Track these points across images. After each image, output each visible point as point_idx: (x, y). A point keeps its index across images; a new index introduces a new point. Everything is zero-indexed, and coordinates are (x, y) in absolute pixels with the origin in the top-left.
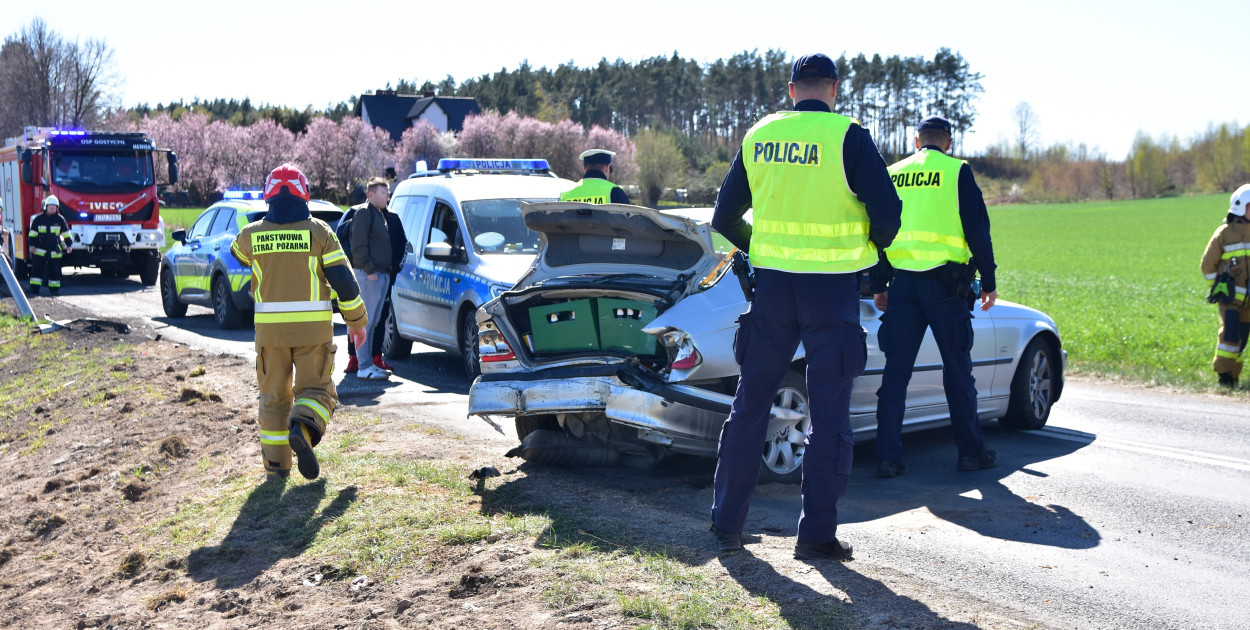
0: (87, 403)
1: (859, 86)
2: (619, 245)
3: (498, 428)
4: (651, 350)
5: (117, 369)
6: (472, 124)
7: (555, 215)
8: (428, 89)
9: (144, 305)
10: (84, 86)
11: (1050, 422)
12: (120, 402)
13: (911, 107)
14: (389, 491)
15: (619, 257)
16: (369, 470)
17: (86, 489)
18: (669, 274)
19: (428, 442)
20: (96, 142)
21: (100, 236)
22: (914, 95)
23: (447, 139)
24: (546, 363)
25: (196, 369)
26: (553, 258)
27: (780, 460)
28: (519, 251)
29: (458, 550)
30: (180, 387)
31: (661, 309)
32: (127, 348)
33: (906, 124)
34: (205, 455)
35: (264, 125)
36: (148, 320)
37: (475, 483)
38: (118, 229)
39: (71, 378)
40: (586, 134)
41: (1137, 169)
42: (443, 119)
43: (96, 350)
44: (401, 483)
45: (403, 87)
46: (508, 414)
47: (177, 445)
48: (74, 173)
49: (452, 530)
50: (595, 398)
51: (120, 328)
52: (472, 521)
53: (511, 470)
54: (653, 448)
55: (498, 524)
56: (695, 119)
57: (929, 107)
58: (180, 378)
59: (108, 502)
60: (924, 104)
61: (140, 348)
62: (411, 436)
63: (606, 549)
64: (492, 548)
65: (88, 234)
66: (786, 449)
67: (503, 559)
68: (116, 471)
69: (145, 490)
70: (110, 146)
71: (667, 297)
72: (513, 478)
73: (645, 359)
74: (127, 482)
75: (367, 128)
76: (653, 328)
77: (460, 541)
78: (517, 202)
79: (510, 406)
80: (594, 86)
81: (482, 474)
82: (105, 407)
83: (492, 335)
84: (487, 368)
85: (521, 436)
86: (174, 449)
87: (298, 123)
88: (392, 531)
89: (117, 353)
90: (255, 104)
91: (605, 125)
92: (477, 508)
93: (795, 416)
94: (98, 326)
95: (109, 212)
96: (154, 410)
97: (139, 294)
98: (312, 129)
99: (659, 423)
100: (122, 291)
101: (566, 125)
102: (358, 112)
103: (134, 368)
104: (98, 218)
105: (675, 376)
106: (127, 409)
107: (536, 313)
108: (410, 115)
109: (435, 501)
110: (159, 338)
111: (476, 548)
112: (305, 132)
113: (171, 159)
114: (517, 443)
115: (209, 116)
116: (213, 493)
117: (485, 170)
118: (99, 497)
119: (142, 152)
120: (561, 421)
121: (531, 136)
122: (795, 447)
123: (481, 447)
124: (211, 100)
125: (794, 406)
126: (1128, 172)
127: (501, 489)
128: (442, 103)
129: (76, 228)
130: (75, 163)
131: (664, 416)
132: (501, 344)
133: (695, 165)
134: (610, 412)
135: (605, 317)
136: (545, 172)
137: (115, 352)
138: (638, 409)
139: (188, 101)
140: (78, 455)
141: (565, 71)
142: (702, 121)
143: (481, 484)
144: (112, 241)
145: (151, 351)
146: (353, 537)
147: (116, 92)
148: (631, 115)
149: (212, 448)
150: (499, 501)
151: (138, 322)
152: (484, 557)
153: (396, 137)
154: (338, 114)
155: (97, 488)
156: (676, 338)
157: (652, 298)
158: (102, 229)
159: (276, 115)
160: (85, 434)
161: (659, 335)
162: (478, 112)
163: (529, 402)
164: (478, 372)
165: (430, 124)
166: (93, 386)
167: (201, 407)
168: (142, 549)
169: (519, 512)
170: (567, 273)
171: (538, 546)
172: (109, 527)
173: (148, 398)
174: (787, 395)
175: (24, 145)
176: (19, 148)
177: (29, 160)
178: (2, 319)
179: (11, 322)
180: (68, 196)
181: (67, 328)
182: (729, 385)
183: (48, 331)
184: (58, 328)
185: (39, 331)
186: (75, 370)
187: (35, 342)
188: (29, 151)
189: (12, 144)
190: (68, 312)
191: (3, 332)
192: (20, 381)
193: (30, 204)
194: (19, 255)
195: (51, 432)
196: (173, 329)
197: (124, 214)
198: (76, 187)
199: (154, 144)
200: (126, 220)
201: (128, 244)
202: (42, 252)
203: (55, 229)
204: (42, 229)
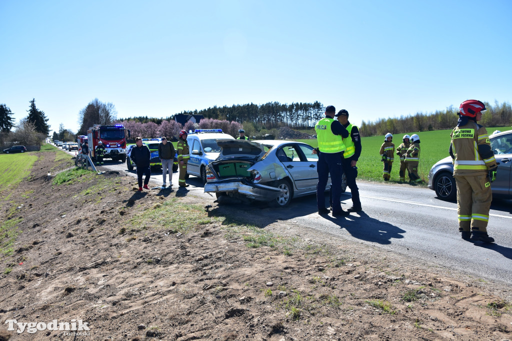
0: (110, 191)
2: (241, 150)
3: (212, 195)
4: (249, 175)
5: (117, 183)
6: (202, 121)
7: (225, 142)
8: (191, 113)
9: (123, 167)
10: (107, 114)
11: (346, 191)
12: (118, 191)
13: (309, 115)
14: (185, 212)
15: (241, 153)
16: (180, 206)
17: (111, 213)
18: (253, 157)
19: (194, 199)
20: (111, 128)
21: (112, 151)
22: (310, 112)
23: (196, 125)
24: (223, 179)
26: (224, 153)
27: (282, 202)
28: (215, 152)
29: (203, 226)
30: (132, 187)
31: (252, 165)
32: (119, 178)
33: (308, 120)
34: (139, 204)
35: (150, 123)
36: (124, 171)
37: (206, 209)
38: (116, 149)
40: (230, 123)
42: (195, 120)
43: (112, 179)
44: (188, 209)
45: (185, 112)
46: (214, 192)
48: (106, 135)
49: (201, 221)
50: (236, 188)
51: (117, 173)
52: (206, 219)
53: (215, 206)
54: (250, 199)
55: (212, 219)
56: (257, 119)
57: (314, 115)
58: (132, 185)
59: (116, 216)
61: (122, 178)
62: (190, 198)
63: (240, 224)
64: (211, 225)
65: (109, 150)
66: (283, 199)
67: (214, 228)
68: (118, 208)
69: (125, 212)
71: (253, 162)
72: (215, 208)
73: (248, 177)
74: (121, 211)
75: (176, 123)
76: (249, 170)
77: (203, 223)
78: (215, 140)
79: (215, 190)
80: (232, 111)
81: (208, 207)
82: (114, 192)
83: (210, 172)
84: (208, 181)
85: (217, 197)
87: (159, 122)
88: (186, 222)
89: (117, 179)
90: (149, 117)
91: (235, 120)
92: (207, 215)
93: (285, 191)
94: (112, 173)
95: (114, 145)
96: (126, 193)
97: (121, 165)
98: (163, 123)
99: (252, 193)
100: (117, 164)
101: (225, 121)
102: (174, 119)
103: (121, 183)
104: (112, 146)
105: (255, 182)
106: (120, 193)
107: (221, 167)
108: (187, 119)
109: (196, 214)
110: (127, 175)
111: (207, 225)
112: (161, 124)
113: (129, 131)
114: (216, 199)
115: (139, 121)
116: (142, 213)
117: (206, 132)
118: (114, 215)
119: (122, 130)
120: (227, 193)
121: (216, 124)
122: (285, 198)
123: (207, 200)
124: (138, 117)
125: (285, 188)
127: (213, 210)
128: (194, 116)
129: (106, 149)
130: (106, 133)
131: (253, 192)
132: (212, 175)
133: (257, 130)
134: (239, 191)
135: (238, 167)
136: (221, 132)
137: (116, 179)
138: (246, 190)
139: (132, 117)
140: (108, 204)
141: (225, 108)
142: (259, 120)
143: (208, 210)
144: (115, 152)
145: (125, 179)
146: (177, 223)
147: (115, 116)
148: (241, 118)
149: (141, 202)
150: (212, 214)
151: (122, 171)
152: (209, 227)
153: (183, 125)
154: (169, 120)
155: (113, 212)
156: (255, 172)
157: (249, 162)
158: (112, 149)
159: (153, 120)
160: (109, 199)
161: (251, 172)
162: (203, 118)
163: (219, 189)
164: (206, 181)
165: (192, 121)
166: (111, 187)
168: (125, 227)
169: (218, 216)
170: (227, 157)
171: (222, 224)
172: (116, 222)
173: (125, 190)
174: (283, 186)
175: (94, 129)
176: (92, 130)
177: (95, 133)
178: (89, 172)
179: (91, 172)
180: (104, 141)
181: (105, 173)
182: (268, 184)
183: (100, 174)
184: (102, 173)
185: (97, 174)
186: (106, 184)
187: (97, 177)
188: (95, 131)
189: (91, 129)
190: (105, 169)
191: (88, 175)
192: (94, 186)
193: (95, 143)
194: (93, 156)
195: (101, 199)
196: (130, 173)
197: (117, 145)
198: (106, 139)
199: (124, 128)
200: (118, 147)
201: (119, 152)
202: (98, 155)
203: (101, 149)
204: (98, 149)
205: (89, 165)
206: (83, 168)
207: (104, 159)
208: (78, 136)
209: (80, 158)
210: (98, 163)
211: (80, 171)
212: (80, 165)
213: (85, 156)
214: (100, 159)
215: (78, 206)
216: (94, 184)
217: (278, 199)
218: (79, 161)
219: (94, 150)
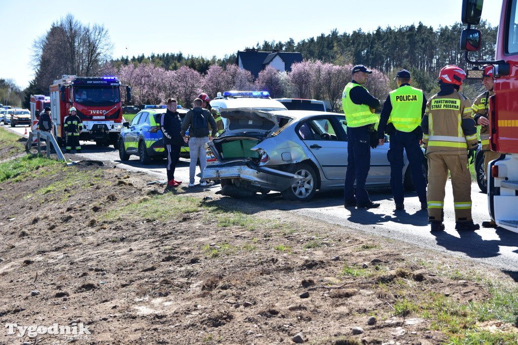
0: (84, 187)
2: (250, 122)
5: (96, 176)
7: (229, 113)
9: (113, 156)
10: (92, 49)
12: (95, 186)
16: (172, 199)
17: (81, 210)
18: (264, 132)
20: (94, 82)
21: (95, 126)
23: (282, 75)
24: (226, 162)
25: (126, 176)
29: (186, 214)
30: (118, 181)
32: (101, 170)
36: (113, 161)
38: (103, 123)
39: (78, 181)
42: (283, 64)
43: (89, 172)
47: (113, 197)
48: (84, 96)
49: (186, 210)
51: (100, 164)
53: (217, 198)
58: (119, 179)
59: (87, 212)
61: (107, 171)
64: (196, 213)
65: (90, 125)
66: (303, 190)
67: (198, 215)
68: (91, 205)
69: (100, 208)
70: (100, 84)
71: (261, 139)
72: (216, 200)
74: (94, 206)
76: (254, 149)
79: (215, 176)
81: (206, 199)
82: (90, 188)
83: (210, 153)
86: (112, 198)
88: (171, 212)
89: (98, 172)
93: (301, 177)
94: (91, 163)
95: (99, 115)
96: (107, 188)
99: (257, 179)
100: (104, 152)
102: (237, 61)
103: (103, 176)
104: (95, 118)
105: (261, 164)
106: (98, 188)
108: (265, 62)
110: (115, 167)
111: (192, 214)
118: (85, 212)
119: (115, 86)
120: (233, 181)
122: (307, 189)
129: (84, 123)
130: (84, 92)
131: (258, 177)
132: (213, 156)
137: (96, 172)
138: (250, 175)
140: (79, 201)
144: (101, 128)
145: (111, 172)
149: (125, 198)
151: (108, 162)
155: (84, 210)
156: (261, 152)
158: (96, 123)
160: (81, 196)
161: (257, 151)
163: (220, 174)
166: (87, 182)
167: (124, 186)
171: (209, 212)
173: (106, 185)
174: (303, 172)
175: (62, 83)
176: (59, 85)
177: (64, 90)
178: (51, 161)
179: (55, 162)
180: (81, 108)
181: (78, 164)
183: (71, 165)
184: (74, 164)
185: (66, 165)
186: (80, 178)
187: (65, 169)
188: (64, 87)
189: (56, 83)
190: (80, 159)
191: (51, 166)
192: (58, 182)
193: (64, 111)
194: (59, 135)
195: (69, 197)
196: (122, 164)
197: (106, 116)
198: (85, 103)
199: (120, 83)
200: (107, 119)
201: (108, 130)
202: (70, 134)
203: (75, 122)
204: (69, 123)
205: (53, 151)
206: (41, 156)
207: (82, 142)
208: (32, 96)
209: (34, 138)
210: (69, 148)
211: (36, 162)
212: (33, 151)
213: (44, 134)
214: (74, 142)
215: (34, 206)
216: (59, 179)
217: (295, 189)
218: (33, 145)
219: (62, 124)
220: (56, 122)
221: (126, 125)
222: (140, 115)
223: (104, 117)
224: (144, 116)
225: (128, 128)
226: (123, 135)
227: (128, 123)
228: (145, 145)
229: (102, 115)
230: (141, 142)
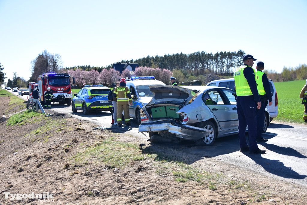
0: (56, 131)
1: (221, 59)
2: (171, 94)
3: (145, 135)
4: (178, 117)
5: (63, 124)
6: (137, 69)
7: (156, 88)
8: (128, 62)
9: (68, 110)
10: (55, 64)
11: (267, 131)
12: (64, 131)
13: (233, 63)
14: (122, 149)
15: (170, 97)
16: (117, 145)
17: (57, 150)
18: (182, 100)
19: (130, 138)
20: (58, 75)
21: (59, 95)
22: (234, 60)
23: (132, 73)
24: (155, 120)
25: (79, 124)
26: (156, 97)
27: (207, 141)
28: (149, 96)
29: (137, 162)
30: (76, 127)
31: (180, 108)
32: (65, 119)
33: (232, 67)
34: (82, 142)
35: (93, 71)
36: (69, 113)
37: (140, 147)
38: (62, 94)
39: (53, 126)
40: (162, 71)
41: (284, 75)
42: (131, 68)
43: (58, 120)
44: (124, 147)
45: (123, 62)
46: (147, 132)
47: (76, 140)
48: (53, 82)
49: (135, 157)
50: (166, 128)
51: (63, 115)
52: (140, 155)
53: (148, 144)
54: (179, 139)
55: (145, 156)
56: (186, 67)
57: (237, 63)
58: (76, 126)
59: (61, 153)
60: (236, 62)
61: (67, 119)
62: (126, 137)
63: (169, 161)
64: (144, 161)
65: (56, 95)
66: (208, 138)
67: (147, 164)
68: (63, 146)
69: (69, 150)
70: (61, 76)
71: (181, 106)
72: (148, 146)
73: (177, 119)
74: (65, 148)
75: (115, 71)
76: (178, 112)
77: (137, 160)
78: (148, 86)
79: (148, 130)
80: (163, 60)
81: (142, 145)
82: (60, 132)
83: (143, 115)
84: (142, 122)
85: (150, 137)
86: (75, 141)
87: (100, 70)
88: (123, 158)
89: (63, 120)
90: (91, 66)
91: (166, 69)
92: (141, 153)
93: (211, 131)
94: (59, 115)
95: (61, 90)
96: (71, 133)
97: (67, 108)
98: (103, 71)
99: (180, 133)
100: (64, 107)
101: (158, 69)
102: (113, 67)
103: (66, 124)
104: (58, 92)
105: (184, 123)
106: (65, 132)
107: (153, 110)
108: (124, 68)
109: (132, 151)
110: (71, 117)
111: (141, 161)
112: (101, 72)
113: (73, 79)
114: (149, 138)
115: (82, 69)
116: (84, 150)
117: (141, 79)
118: (60, 152)
119: (67, 77)
120: (159, 133)
121: (150, 71)
122: (210, 138)
123: (141, 139)
124: (82, 66)
125: (210, 129)
126: (282, 76)
127: (146, 148)
128: (130, 65)
129: (54, 94)
130: (53, 80)
131: (181, 132)
132: (145, 116)
133: (186, 77)
134: (169, 131)
135: (168, 110)
136: (154, 79)
137: (62, 121)
138: (176, 130)
139: (77, 66)
140: (55, 142)
141: (157, 57)
142: (187, 67)
143: (141, 147)
144: (61, 97)
145: (70, 120)
146: (114, 159)
147: (61, 65)
148: (172, 66)
149: (83, 141)
150: (145, 151)
151: (67, 114)
152: (143, 163)
153: (121, 72)
154: (108, 68)
155: (59, 150)
156: (184, 114)
157: (178, 106)
158: (59, 94)
159: (95, 69)
160: (56, 138)
161: (180, 114)
162: (138, 67)
163: (152, 129)
164: (140, 123)
165: (128, 69)
166: (58, 128)
167: (81, 132)
168: (69, 163)
169: (150, 153)
170: (159, 101)
171: (154, 161)
172: (62, 158)
173: (69, 130)
174: (208, 126)
175: (43, 77)
176: (42, 77)
177: (44, 80)
178: (38, 114)
179: (40, 114)
180: (52, 87)
181: (52, 115)
182: (195, 125)
183: (48, 116)
184: (50, 115)
185: (46, 116)
186: (54, 124)
187: (46, 118)
188: (44, 78)
189: (40, 76)
190: (52, 112)
191: (39, 117)
192: (42, 127)
193: (44, 89)
194: (42, 100)
195: (49, 138)
196: (74, 115)
197: (64, 91)
198: (53, 85)
199: (70, 76)
200: (64, 92)
201: (65, 97)
202: (47, 99)
203: (50, 94)
204: (47, 94)
205: (39, 108)
206: (34, 111)
207: (52, 103)
208: (30, 83)
209: (31, 102)
211: (31, 114)
212: (31, 108)
213: (35, 100)
214: (48, 103)
215: (29, 144)
216: (43, 124)
217: (204, 138)
218: (30, 105)
219: (43, 95)
220: (40, 94)
221: (76, 95)
222: (82, 90)
223: (62, 91)
224: (85, 91)
225: (76, 97)
226: (74, 100)
227: (76, 94)
228: (86, 105)
229: (62, 90)
230: (84, 104)
